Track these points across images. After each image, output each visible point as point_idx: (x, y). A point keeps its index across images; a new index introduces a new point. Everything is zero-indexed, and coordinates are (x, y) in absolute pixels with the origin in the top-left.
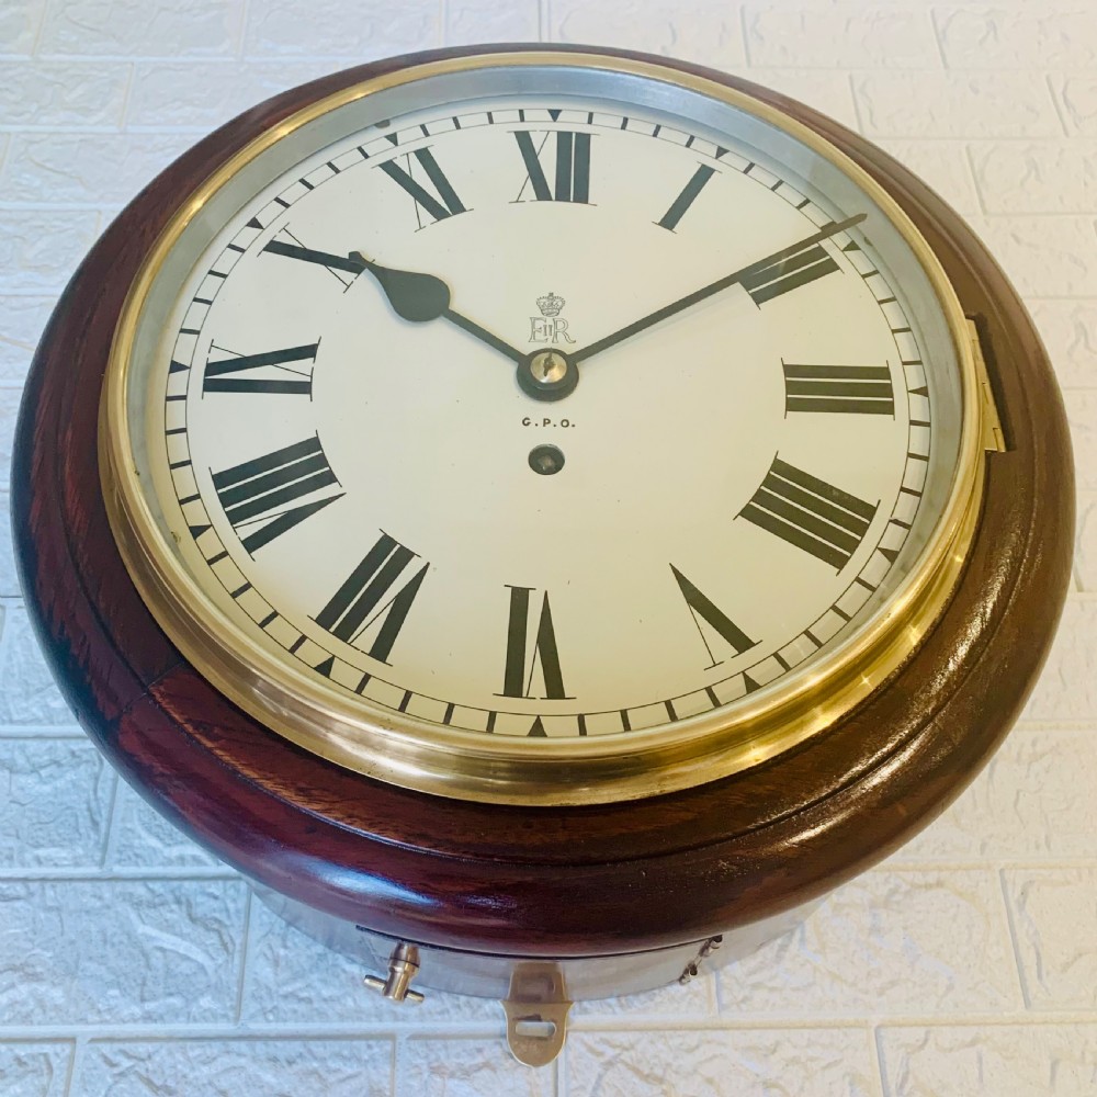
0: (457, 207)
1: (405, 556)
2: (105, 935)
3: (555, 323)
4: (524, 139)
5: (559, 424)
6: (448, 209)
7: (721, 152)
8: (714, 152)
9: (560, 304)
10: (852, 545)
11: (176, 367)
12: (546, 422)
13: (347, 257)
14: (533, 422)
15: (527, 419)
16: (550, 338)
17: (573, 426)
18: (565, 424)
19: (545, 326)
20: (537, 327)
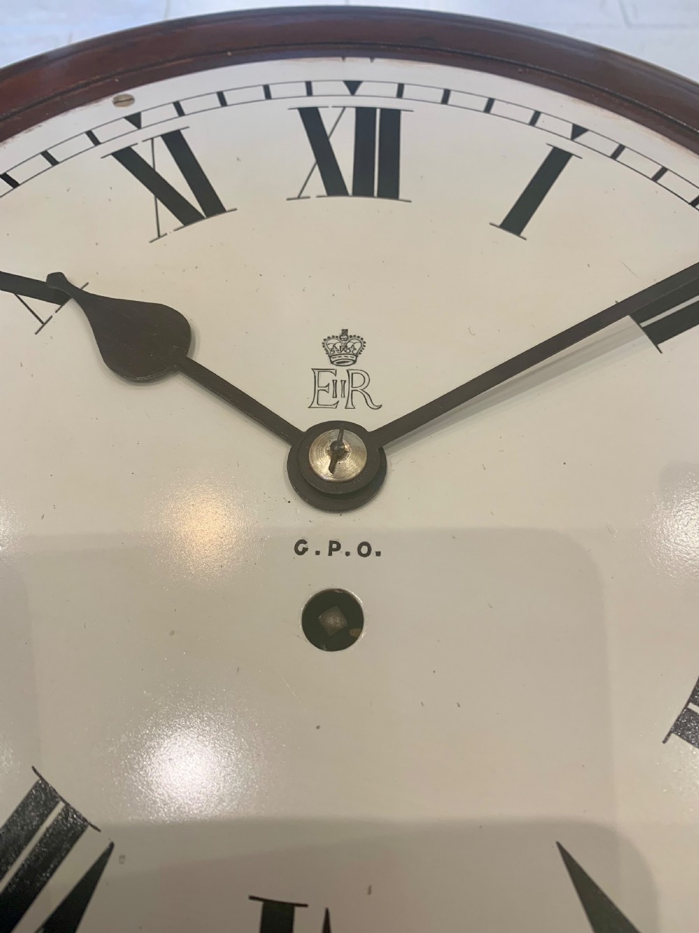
0: (213, 206)
1: (73, 827)
3: (351, 377)
4: (311, 118)
5: (354, 552)
6: (200, 210)
7: (579, 131)
8: (568, 132)
9: (358, 346)
12: (334, 547)
13: (44, 280)
14: (312, 547)
15: (302, 542)
16: (343, 402)
17: (378, 554)
18: (364, 550)
19: (335, 382)
20: (323, 383)
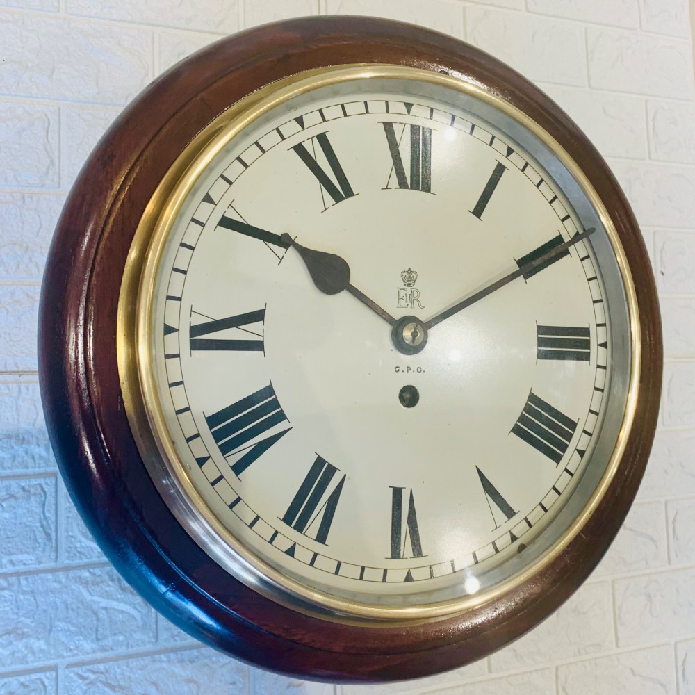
0: (349, 193)
1: (332, 470)
2: (67, 605)
3: (412, 292)
5: (416, 371)
7: (510, 151)
8: (505, 151)
9: (415, 277)
10: (564, 448)
11: (168, 330)
12: (409, 369)
13: (280, 235)
14: (401, 369)
15: (398, 367)
16: (410, 304)
17: (424, 371)
18: (419, 370)
19: (406, 295)
20: (402, 296)
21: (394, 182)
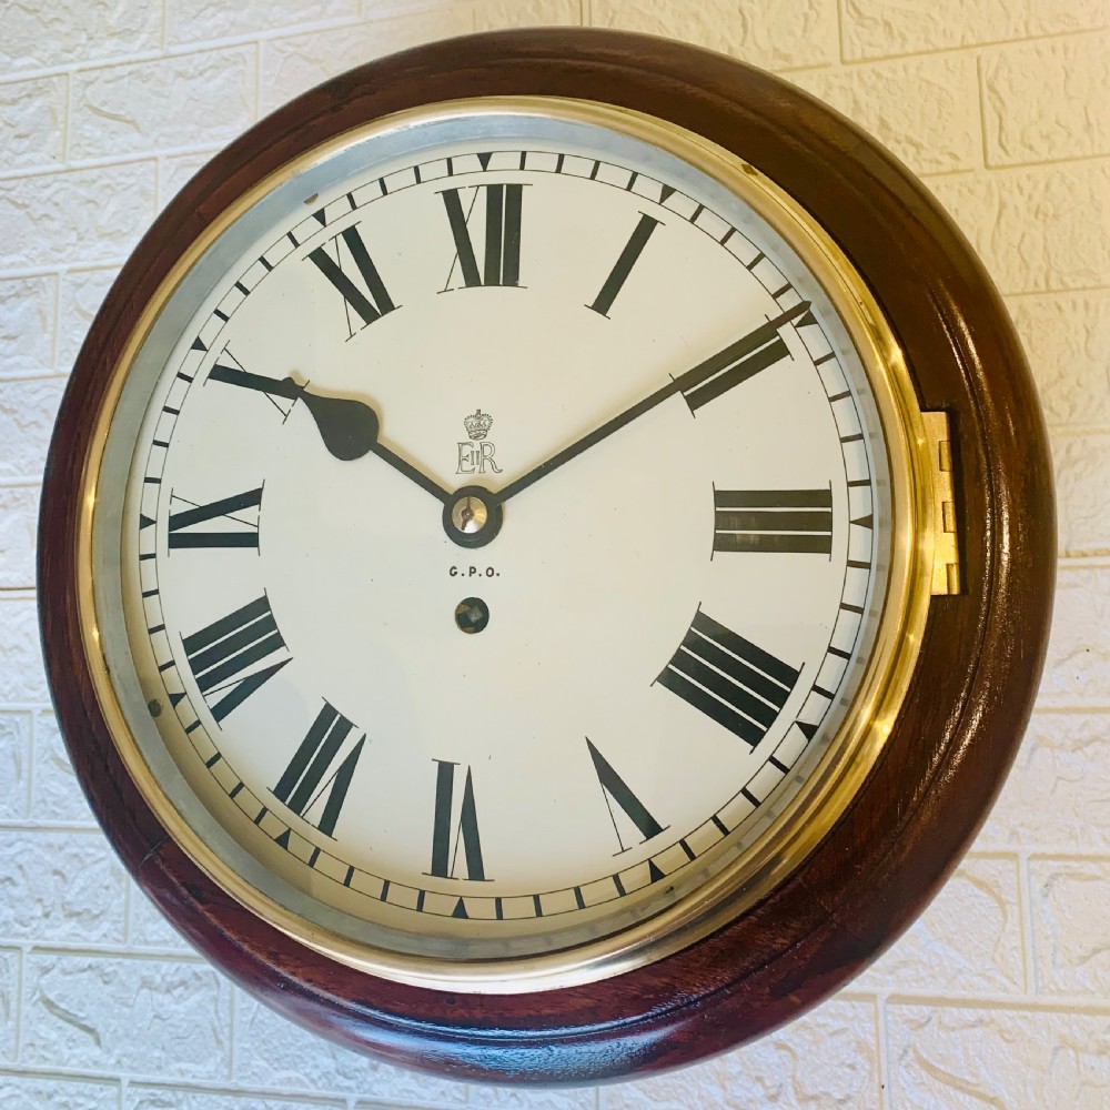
0: (387, 305)
1: (345, 726)
3: (482, 448)
4: (451, 198)
5: (484, 574)
6: (376, 308)
7: (667, 192)
8: (658, 195)
9: (487, 423)
10: (769, 718)
11: (146, 522)
12: (472, 570)
14: (459, 571)
15: (454, 568)
16: (477, 467)
17: (498, 575)
18: (490, 572)
19: (472, 452)
20: (464, 455)
21: (459, 277)
